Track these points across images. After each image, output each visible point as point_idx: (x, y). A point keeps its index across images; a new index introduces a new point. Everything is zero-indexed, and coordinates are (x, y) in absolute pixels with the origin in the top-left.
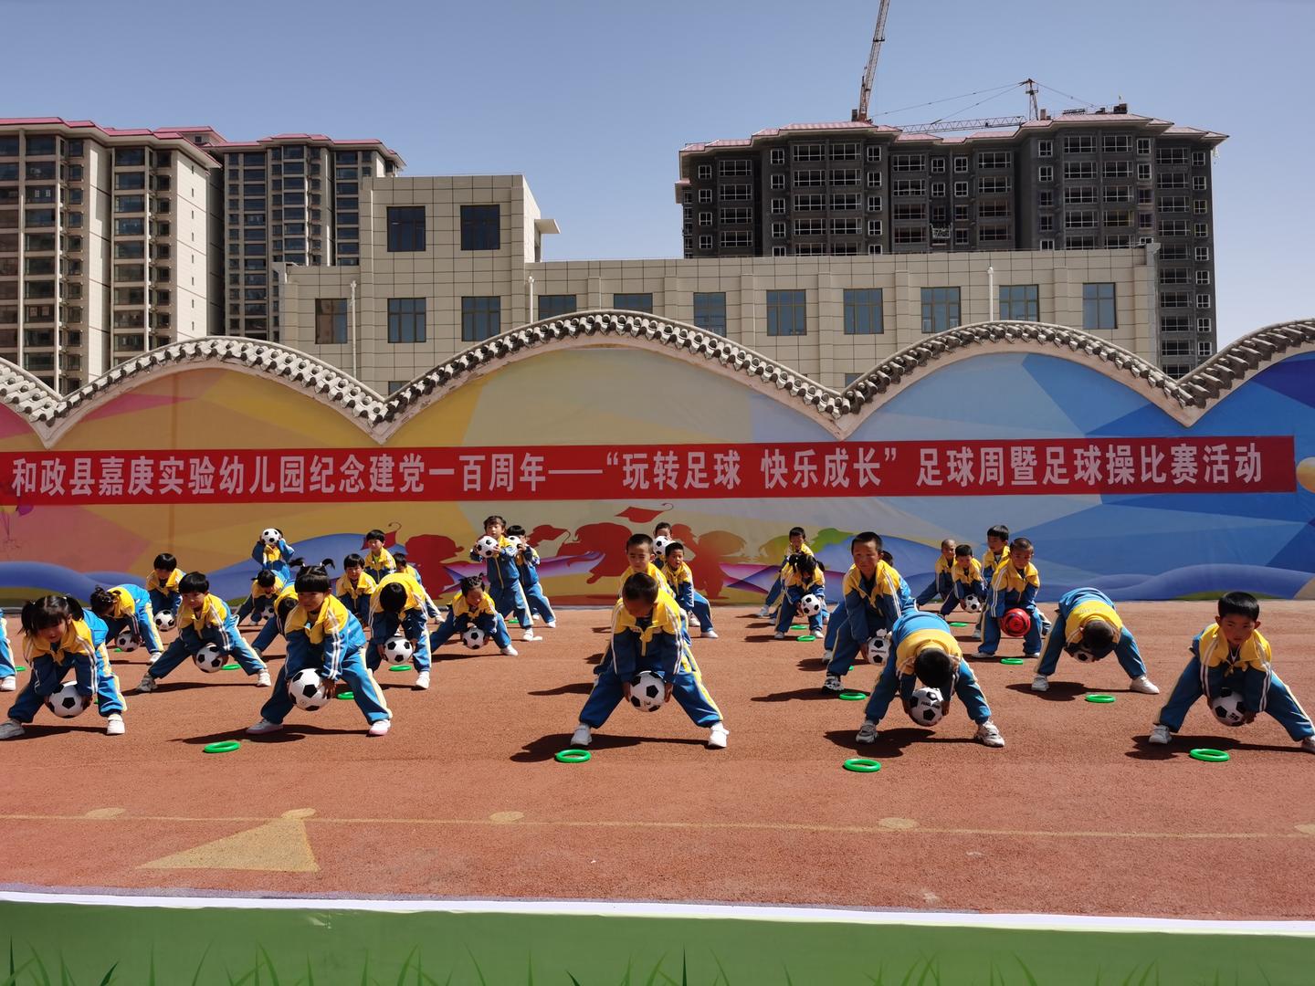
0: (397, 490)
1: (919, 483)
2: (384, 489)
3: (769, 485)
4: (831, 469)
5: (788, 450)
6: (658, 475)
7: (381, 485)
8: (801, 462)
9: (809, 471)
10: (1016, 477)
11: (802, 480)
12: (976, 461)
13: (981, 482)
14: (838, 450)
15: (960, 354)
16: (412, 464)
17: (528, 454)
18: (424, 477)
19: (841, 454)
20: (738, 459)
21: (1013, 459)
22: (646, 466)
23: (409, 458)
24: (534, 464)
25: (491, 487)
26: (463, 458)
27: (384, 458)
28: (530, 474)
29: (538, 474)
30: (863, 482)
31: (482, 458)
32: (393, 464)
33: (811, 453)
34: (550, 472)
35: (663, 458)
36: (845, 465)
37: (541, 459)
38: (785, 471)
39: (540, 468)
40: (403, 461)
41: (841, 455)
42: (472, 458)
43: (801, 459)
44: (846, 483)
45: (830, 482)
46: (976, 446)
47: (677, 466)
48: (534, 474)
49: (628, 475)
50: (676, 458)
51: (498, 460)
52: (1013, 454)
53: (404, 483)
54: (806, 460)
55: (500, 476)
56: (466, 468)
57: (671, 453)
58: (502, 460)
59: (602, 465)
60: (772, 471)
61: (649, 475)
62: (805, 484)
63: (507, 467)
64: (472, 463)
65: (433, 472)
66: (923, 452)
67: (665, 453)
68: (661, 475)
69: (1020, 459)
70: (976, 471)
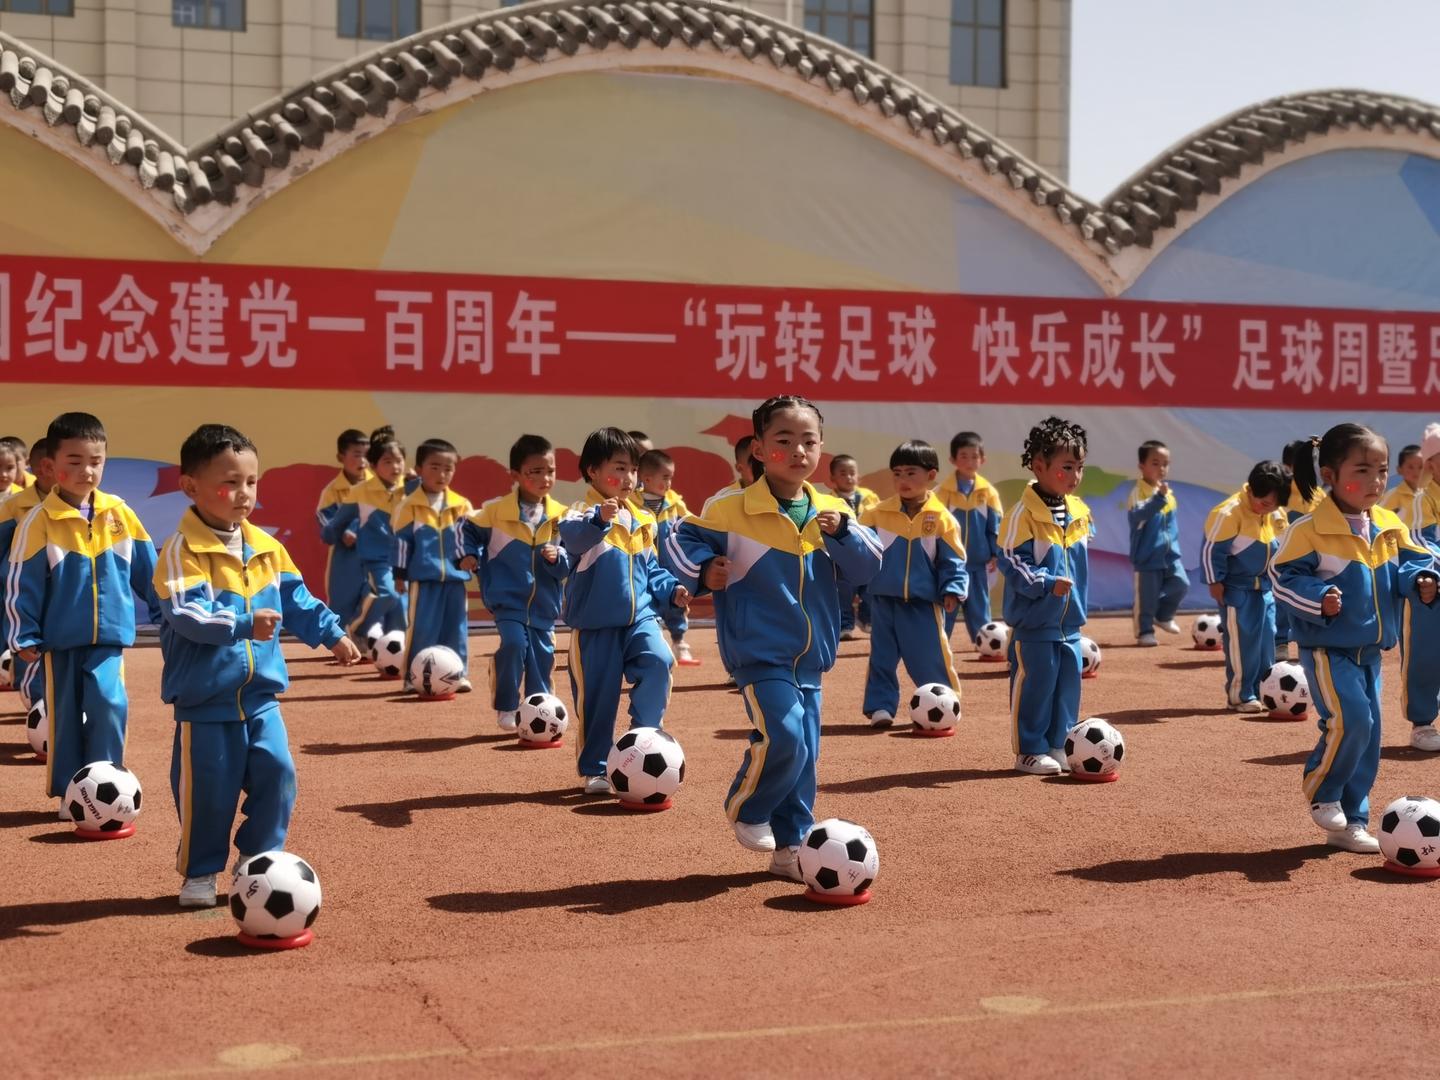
0: (235, 360)
1: (1237, 385)
2: (205, 358)
3: (987, 379)
4: (1093, 352)
5: (1022, 309)
6: (782, 352)
7: (196, 348)
8: (1043, 337)
9: (1057, 355)
10: (1387, 380)
11: (1044, 370)
12: (1326, 345)
13: (1333, 386)
14: (1105, 315)
15: (1314, 144)
16: (269, 303)
17: (523, 296)
18: (297, 335)
19: (1111, 322)
20: (931, 323)
21: (1382, 346)
22: (760, 331)
23: (262, 287)
24: (535, 316)
25: (446, 364)
26: (383, 295)
27: (205, 286)
28: (528, 337)
29: (545, 338)
30: (1146, 379)
31: (425, 297)
32: (224, 302)
33: (1060, 318)
34: (572, 335)
35: (792, 317)
36: (1117, 344)
37: (550, 306)
38: (1014, 351)
39: (549, 326)
40: (249, 295)
41: (1110, 326)
42: (403, 297)
43: (1044, 329)
44: (1118, 380)
45: (1091, 377)
46: (1327, 318)
47: (819, 334)
48: (536, 337)
49: (726, 347)
50: (817, 318)
51: (460, 304)
52: (1382, 337)
53: (251, 347)
54: (1051, 332)
55: (464, 340)
56: (392, 319)
57: (809, 305)
58: (469, 304)
59: (674, 324)
60: (994, 351)
61: (767, 350)
62: (1049, 380)
63: (479, 319)
64: (403, 307)
65: (317, 323)
66: (1246, 325)
67: (798, 307)
68: (789, 351)
69: (1391, 346)
70: (1325, 365)
